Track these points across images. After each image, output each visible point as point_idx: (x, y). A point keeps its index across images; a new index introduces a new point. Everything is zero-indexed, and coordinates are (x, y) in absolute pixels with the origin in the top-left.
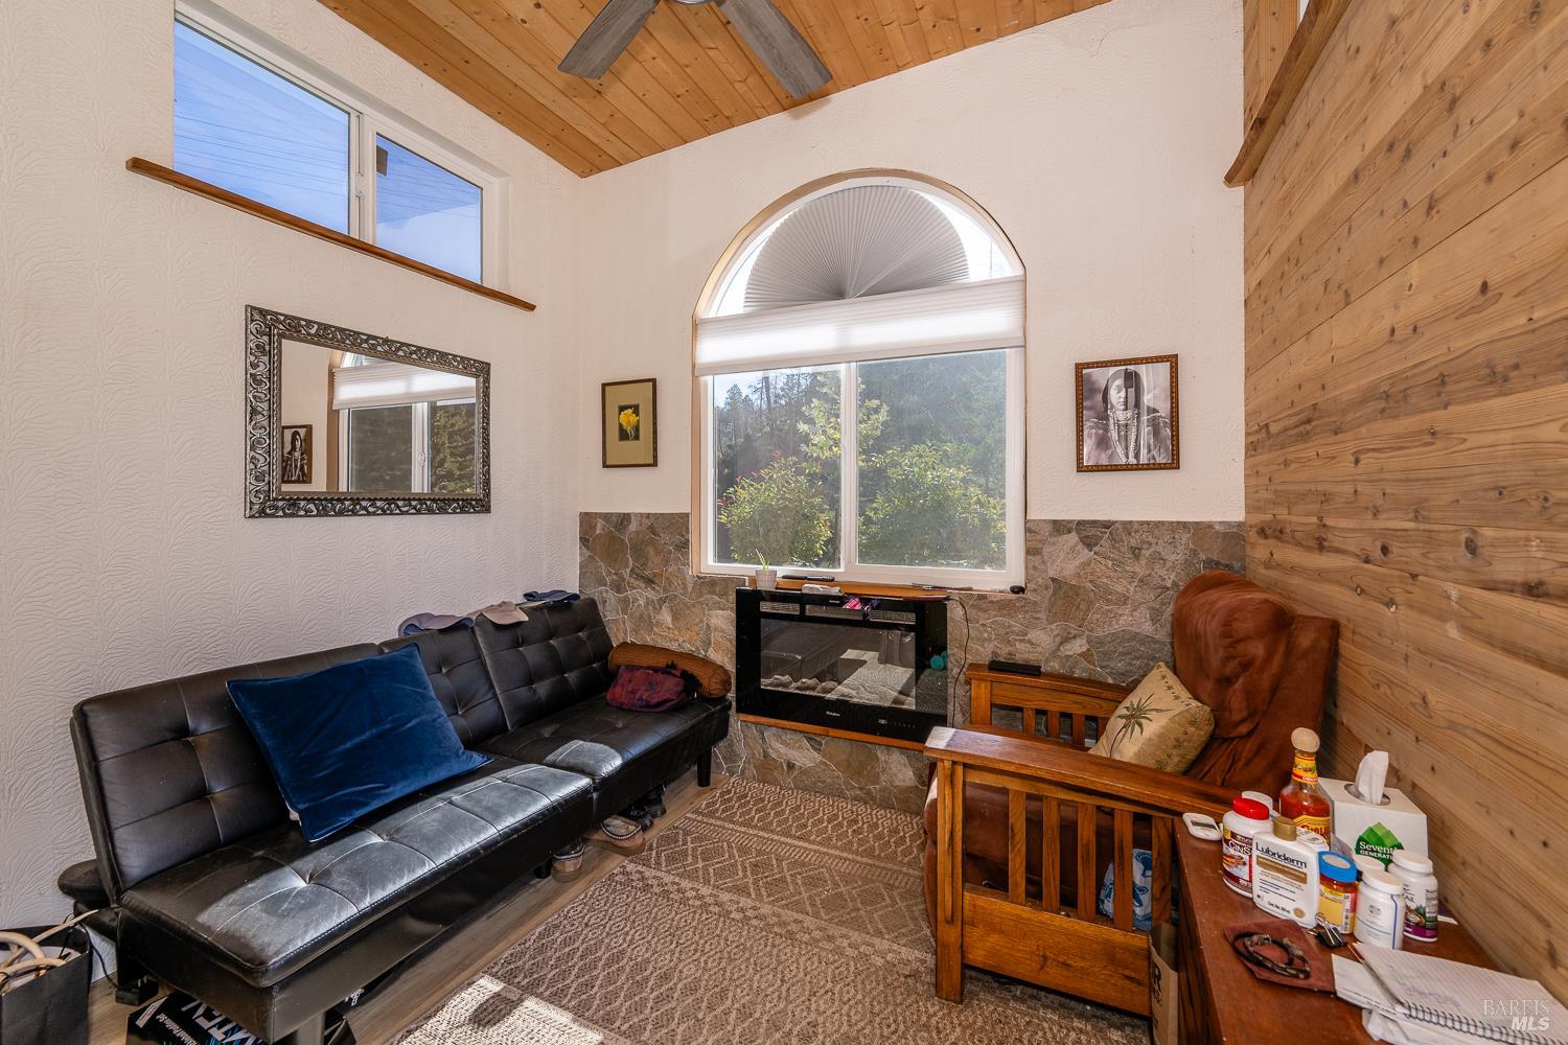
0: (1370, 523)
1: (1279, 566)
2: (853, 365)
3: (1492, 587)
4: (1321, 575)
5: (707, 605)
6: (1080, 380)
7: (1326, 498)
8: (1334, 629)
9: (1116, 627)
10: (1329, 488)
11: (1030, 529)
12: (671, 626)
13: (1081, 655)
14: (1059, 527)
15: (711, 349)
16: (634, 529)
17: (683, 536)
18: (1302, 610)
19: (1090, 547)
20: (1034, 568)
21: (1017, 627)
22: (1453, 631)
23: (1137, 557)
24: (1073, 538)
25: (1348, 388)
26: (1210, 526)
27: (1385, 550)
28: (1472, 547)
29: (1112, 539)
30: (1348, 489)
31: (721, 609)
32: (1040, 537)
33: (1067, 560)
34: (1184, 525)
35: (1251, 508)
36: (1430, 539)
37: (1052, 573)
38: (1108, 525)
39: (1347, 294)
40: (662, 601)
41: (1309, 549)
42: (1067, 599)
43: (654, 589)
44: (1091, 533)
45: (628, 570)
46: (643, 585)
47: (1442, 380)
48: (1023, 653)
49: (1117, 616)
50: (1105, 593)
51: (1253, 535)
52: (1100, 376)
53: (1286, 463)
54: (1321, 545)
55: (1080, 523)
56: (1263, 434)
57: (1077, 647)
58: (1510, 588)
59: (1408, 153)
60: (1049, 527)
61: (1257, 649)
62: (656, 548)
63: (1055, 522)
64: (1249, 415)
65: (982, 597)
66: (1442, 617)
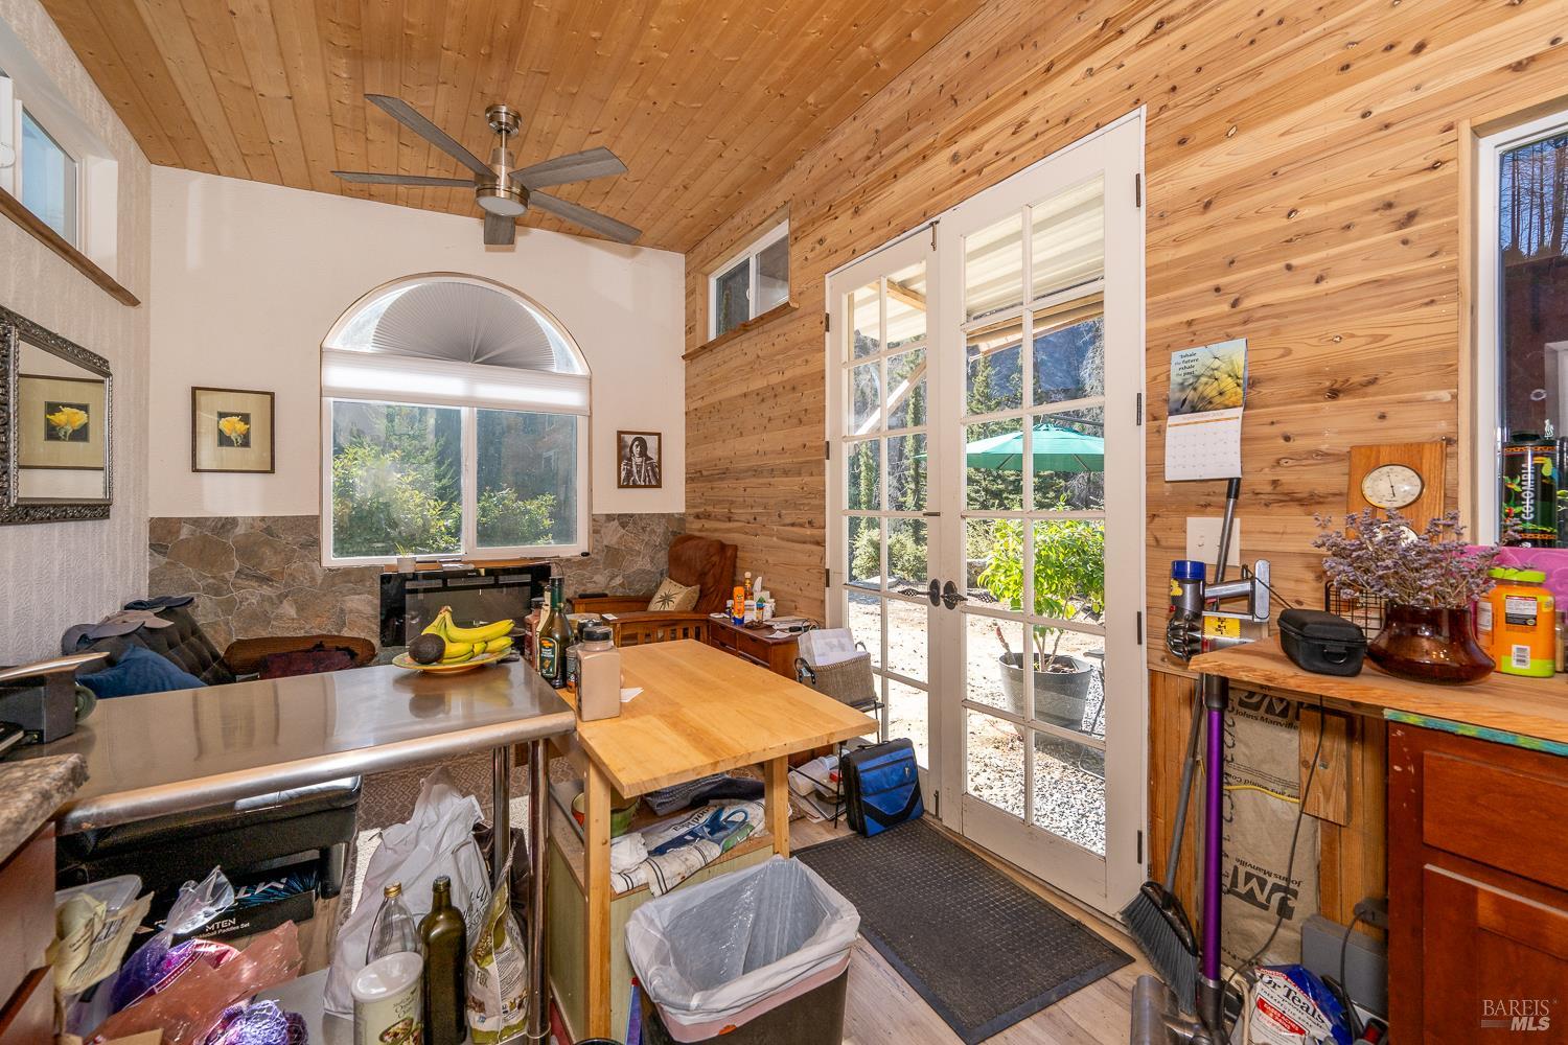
0: (750, 510)
1: (707, 530)
2: (475, 409)
3: (784, 525)
4: (729, 531)
5: (341, 592)
6: (620, 440)
7: (732, 502)
8: (735, 548)
9: (636, 567)
10: (734, 499)
11: (594, 519)
12: (295, 616)
13: (620, 585)
14: (610, 518)
15: (338, 376)
16: (242, 532)
17: (311, 536)
18: (728, 543)
19: (624, 527)
20: (597, 541)
21: (587, 574)
22: (775, 539)
23: (644, 531)
24: (616, 523)
25: (743, 465)
26: (673, 515)
27: (755, 519)
28: (780, 516)
29: (634, 523)
30: (742, 499)
31: (356, 594)
32: (598, 524)
33: (612, 535)
34: (663, 515)
35: (687, 507)
36: (769, 514)
37: (605, 543)
38: (632, 516)
39: (741, 433)
40: (282, 597)
41: (724, 521)
42: (613, 556)
43: (271, 586)
44: (624, 520)
45: (233, 572)
46: (255, 584)
47: (772, 470)
48: (591, 589)
49: (636, 562)
50: (630, 551)
51: (691, 518)
52: (629, 439)
53: (712, 489)
54: (729, 520)
55: (619, 515)
56: (699, 474)
57: (618, 581)
58: (788, 525)
59: (763, 400)
60: (604, 518)
61: (715, 559)
62: (273, 547)
63: (607, 515)
64: (687, 465)
65: (568, 560)
66: (772, 536)
